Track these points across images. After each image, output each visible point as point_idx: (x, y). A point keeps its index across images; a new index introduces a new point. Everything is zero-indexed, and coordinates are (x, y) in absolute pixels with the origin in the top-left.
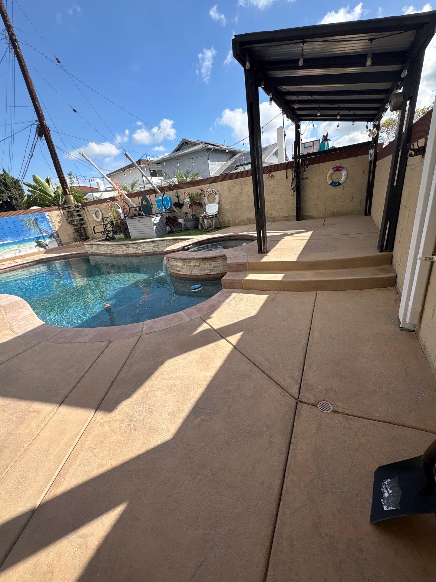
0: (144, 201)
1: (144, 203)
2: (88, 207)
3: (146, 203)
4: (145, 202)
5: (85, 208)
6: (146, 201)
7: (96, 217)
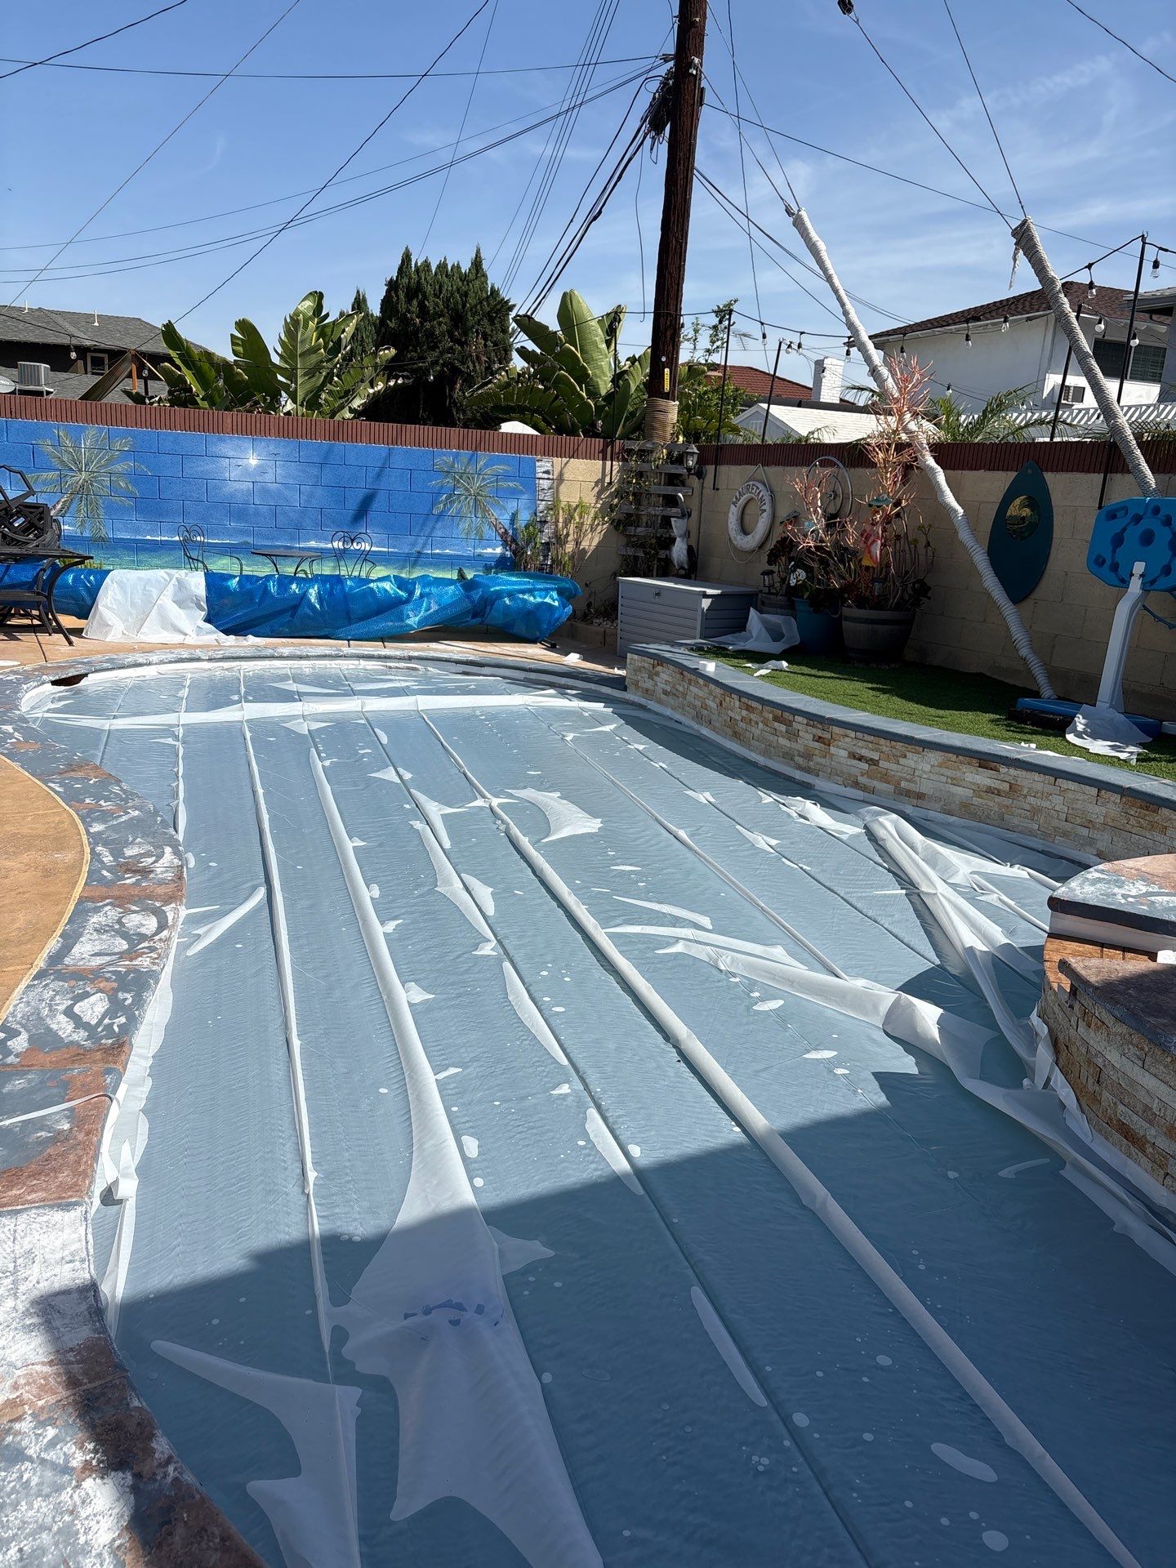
0: (1018, 501)
1: (1017, 509)
2: (723, 469)
3: (1026, 512)
4: (1022, 506)
5: (710, 469)
6: (1031, 503)
7: (739, 528)
